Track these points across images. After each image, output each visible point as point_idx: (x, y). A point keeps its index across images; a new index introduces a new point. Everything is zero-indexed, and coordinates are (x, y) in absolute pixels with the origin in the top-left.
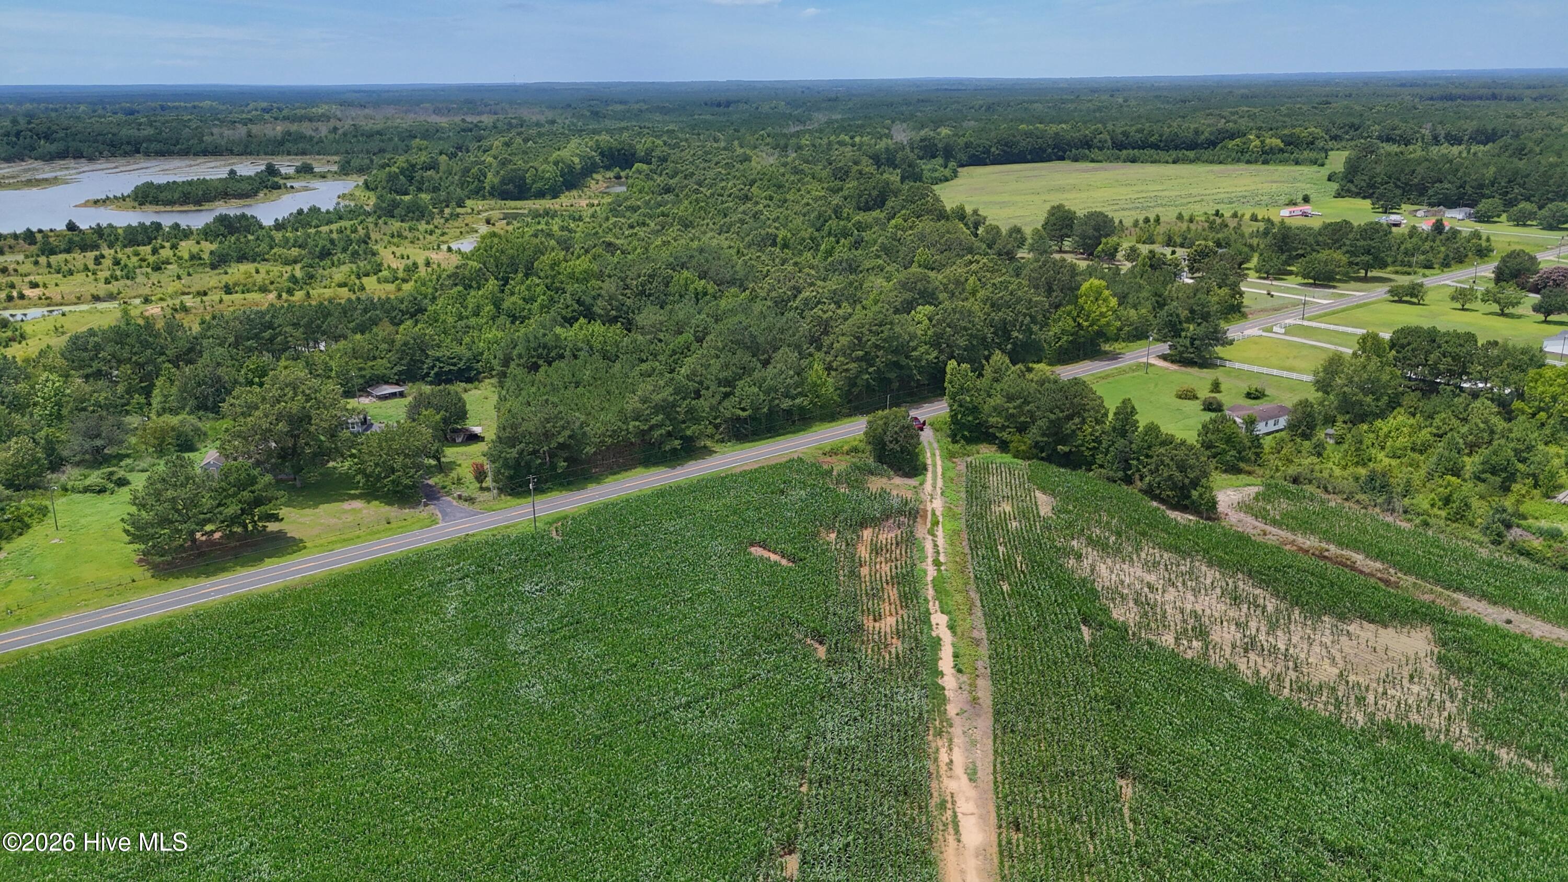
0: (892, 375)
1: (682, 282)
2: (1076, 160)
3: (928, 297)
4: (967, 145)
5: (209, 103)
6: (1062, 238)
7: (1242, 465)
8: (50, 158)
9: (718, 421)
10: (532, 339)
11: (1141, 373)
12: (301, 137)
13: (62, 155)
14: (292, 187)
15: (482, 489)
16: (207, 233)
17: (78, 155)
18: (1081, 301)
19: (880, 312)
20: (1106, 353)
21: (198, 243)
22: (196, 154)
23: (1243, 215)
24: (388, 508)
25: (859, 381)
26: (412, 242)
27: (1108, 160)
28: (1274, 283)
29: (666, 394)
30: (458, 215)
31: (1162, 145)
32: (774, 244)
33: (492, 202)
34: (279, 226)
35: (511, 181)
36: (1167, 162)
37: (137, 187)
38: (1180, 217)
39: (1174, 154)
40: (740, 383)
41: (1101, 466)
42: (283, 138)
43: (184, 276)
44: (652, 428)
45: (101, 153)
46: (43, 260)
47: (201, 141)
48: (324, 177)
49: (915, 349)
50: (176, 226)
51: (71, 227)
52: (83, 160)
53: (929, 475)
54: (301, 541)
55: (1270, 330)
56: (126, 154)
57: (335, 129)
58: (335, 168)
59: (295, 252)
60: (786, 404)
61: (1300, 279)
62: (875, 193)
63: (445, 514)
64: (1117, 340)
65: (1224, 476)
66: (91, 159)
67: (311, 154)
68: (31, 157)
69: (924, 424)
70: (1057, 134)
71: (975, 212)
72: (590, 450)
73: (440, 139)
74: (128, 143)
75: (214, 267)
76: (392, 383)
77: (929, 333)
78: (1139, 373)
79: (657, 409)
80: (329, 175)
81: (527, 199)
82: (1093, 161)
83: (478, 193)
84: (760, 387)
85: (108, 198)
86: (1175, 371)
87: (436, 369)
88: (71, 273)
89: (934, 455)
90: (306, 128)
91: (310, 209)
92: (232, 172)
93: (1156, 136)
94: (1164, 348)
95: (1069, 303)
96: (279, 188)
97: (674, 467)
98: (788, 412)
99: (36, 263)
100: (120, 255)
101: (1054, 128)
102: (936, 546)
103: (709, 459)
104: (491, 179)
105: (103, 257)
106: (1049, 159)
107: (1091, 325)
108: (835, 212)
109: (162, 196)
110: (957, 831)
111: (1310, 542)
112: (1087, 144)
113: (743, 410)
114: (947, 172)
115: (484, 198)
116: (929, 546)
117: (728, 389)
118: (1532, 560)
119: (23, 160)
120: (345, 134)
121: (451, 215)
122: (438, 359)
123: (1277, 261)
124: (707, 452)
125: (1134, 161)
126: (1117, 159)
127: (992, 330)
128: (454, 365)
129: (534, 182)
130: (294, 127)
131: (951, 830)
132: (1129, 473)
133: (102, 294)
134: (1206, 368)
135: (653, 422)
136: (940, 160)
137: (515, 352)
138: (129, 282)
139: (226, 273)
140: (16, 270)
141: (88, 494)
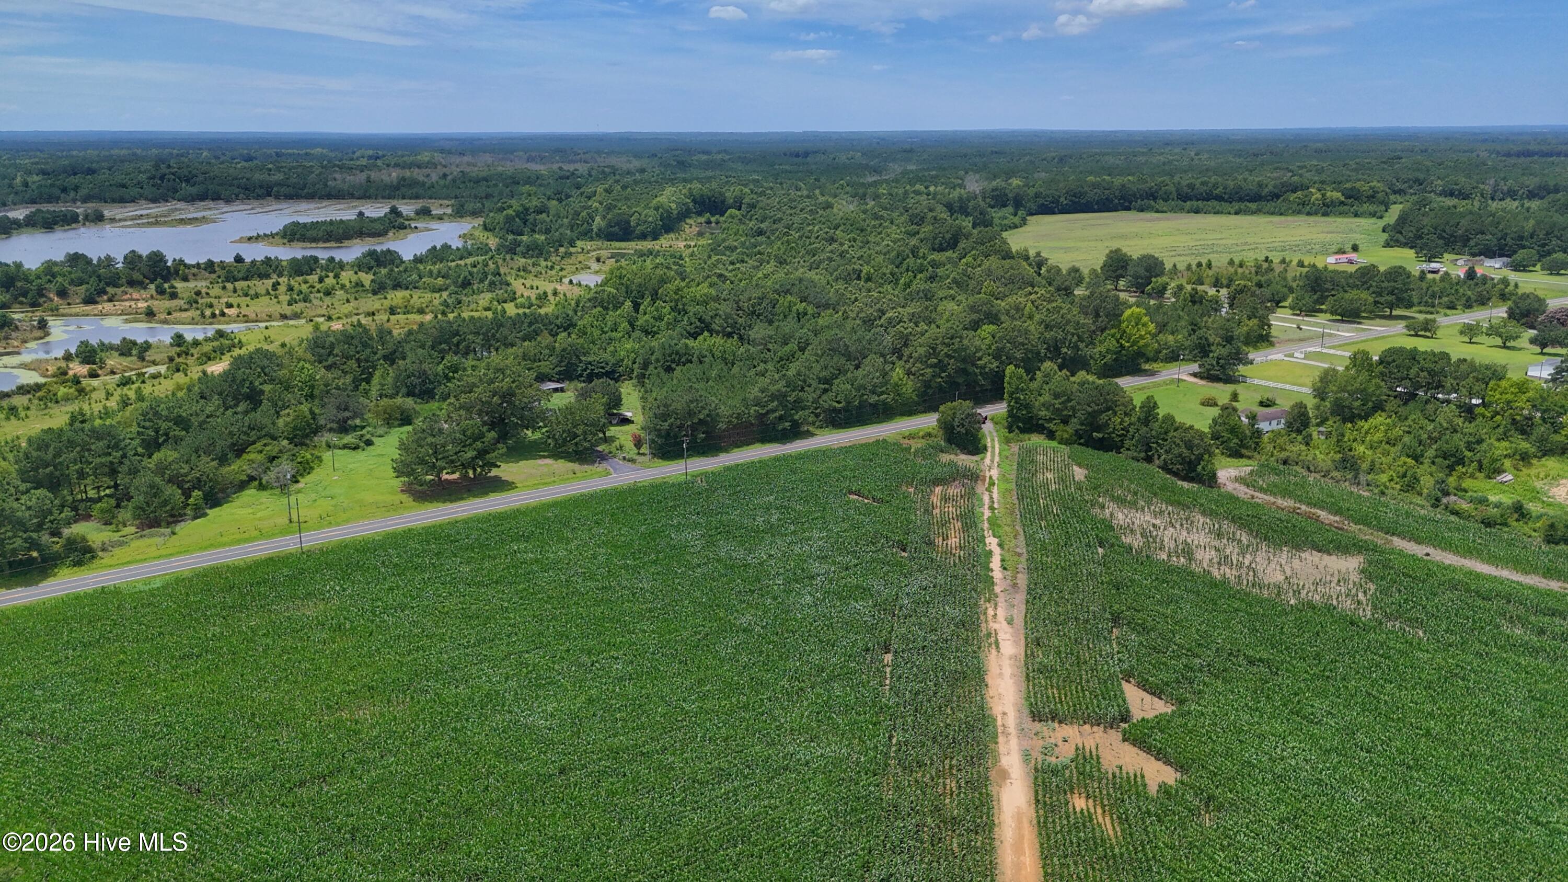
0: (960, 380)
1: (786, 304)
2: (1141, 210)
3: (993, 318)
4: (1037, 195)
5: (319, 150)
6: (1118, 278)
7: (1244, 451)
8: (191, 199)
9: (818, 411)
10: (667, 347)
11: (1174, 386)
12: (414, 183)
13: (202, 197)
14: (416, 227)
15: (639, 454)
16: (360, 266)
17: (216, 198)
18: (1124, 325)
19: (952, 328)
20: (1146, 370)
21: (356, 273)
22: (321, 198)
23: (1291, 261)
24: (571, 464)
25: (933, 384)
26: (536, 276)
27: (1173, 210)
28: (1306, 319)
29: (780, 386)
30: (571, 254)
31: (1226, 197)
32: (859, 278)
33: (600, 243)
34: (418, 260)
35: (617, 224)
36: (1230, 213)
37: (285, 227)
38: (1231, 262)
39: (1236, 206)
40: (835, 381)
41: (1128, 449)
42: (399, 183)
44: (768, 412)
45: (237, 196)
46: (229, 286)
47: (326, 185)
48: (441, 219)
49: (980, 359)
50: (332, 260)
51: (239, 259)
53: (989, 454)
54: (513, 483)
55: (1292, 356)
56: (259, 197)
57: (445, 175)
58: (449, 211)
59: (440, 281)
60: (873, 399)
61: (1328, 316)
62: (948, 236)
63: (615, 470)
64: (1155, 361)
65: (1228, 459)
66: (228, 201)
67: (424, 198)
68: (174, 199)
69: (986, 418)
70: (1123, 186)
71: (1038, 254)
72: (722, 426)
73: (540, 185)
74: (261, 187)
75: (375, 293)
76: (554, 381)
77: (993, 347)
78: (1172, 386)
79: (773, 397)
80: (446, 218)
81: (631, 240)
82: (1157, 211)
83: (587, 235)
84: (852, 385)
85: (259, 236)
86: (1203, 386)
87: (588, 371)
89: (993, 440)
90: (417, 175)
91: (442, 247)
92: (361, 214)
93: (1220, 189)
94: (1195, 367)
95: (1113, 327)
96: (405, 228)
97: (784, 444)
98: (874, 406)
99: (224, 288)
100: (292, 282)
101: (1118, 181)
102: (991, 498)
103: (811, 439)
104: (598, 222)
105: (279, 284)
106: (1115, 209)
107: (1132, 346)
108: (913, 252)
109: (309, 234)
110: (998, 647)
111: (1288, 503)
112: (1152, 195)
113: (839, 402)
114: (1016, 220)
115: (592, 239)
116: (986, 498)
117: (827, 386)
118: (1460, 518)
119: (167, 201)
120: (454, 181)
121: (566, 253)
122: (590, 363)
123: (1308, 299)
124: (809, 434)
125: (1197, 211)
126: (1182, 210)
127: (1045, 346)
128: (603, 368)
129: (638, 225)
130: (407, 173)
131: (993, 646)
132: (1150, 454)
133: (288, 313)
134: (1230, 383)
135: (770, 407)
136: (1010, 209)
137: (653, 358)
138: (307, 304)
139: (386, 298)
140: (207, 294)
141: (346, 451)
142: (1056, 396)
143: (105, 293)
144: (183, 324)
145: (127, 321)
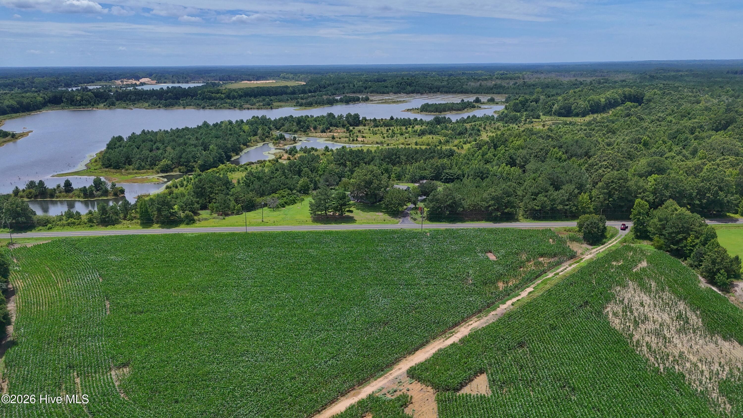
1: (553, 153)
5: (481, 71)
8: (408, 93)
12: (501, 87)
13: (413, 92)
14: (480, 107)
16: (428, 123)
17: (418, 92)
21: (422, 126)
22: (459, 93)
24: (388, 217)
25: (604, 204)
32: (640, 143)
33: (553, 117)
35: (564, 108)
37: (423, 105)
40: (540, 195)
41: (690, 259)
42: (493, 87)
43: (408, 138)
46: (372, 129)
48: (497, 104)
50: (421, 120)
52: (419, 94)
54: (356, 221)
56: (434, 92)
57: (516, 83)
58: (504, 100)
59: (449, 132)
60: (560, 207)
63: (403, 221)
66: (422, 94)
72: (461, 209)
73: (559, 88)
74: (436, 88)
75: (419, 135)
79: (493, 199)
80: (499, 103)
81: (570, 117)
83: (548, 113)
84: (548, 198)
85: (412, 108)
88: (376, 134)
89: (616, 240)
90: (504, 83)
91: (473, 116)
92: (463, 100)
96: (475, 107)
97: (495, 223)
99: (369, 130)
100: (395, 129)
102: (566, 269)
103: (516, 223)
104: (556, 107)
105: (390, 129)
109: (429, 109)
110: (446, 339)
115: (551, 115)
116: (562, 269)
117: (535, 197)
119: (400, 93)
120: (519, 86)
122: (447, 174)
124: (517, 220)
128: (452, 176)
129: (575, 109)
131: (445, 339)
133: (379, 141)
135: (490, 203)
138: (390, 138)
139: (422, 138)
140: (363, 132)
142: (660, 220)
143: (329, 129)
144: (342, 143)
145: (326, 140)
